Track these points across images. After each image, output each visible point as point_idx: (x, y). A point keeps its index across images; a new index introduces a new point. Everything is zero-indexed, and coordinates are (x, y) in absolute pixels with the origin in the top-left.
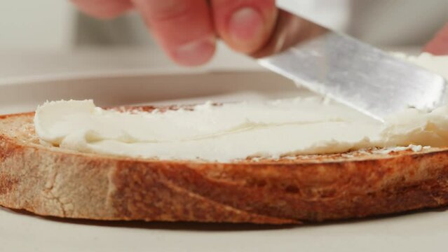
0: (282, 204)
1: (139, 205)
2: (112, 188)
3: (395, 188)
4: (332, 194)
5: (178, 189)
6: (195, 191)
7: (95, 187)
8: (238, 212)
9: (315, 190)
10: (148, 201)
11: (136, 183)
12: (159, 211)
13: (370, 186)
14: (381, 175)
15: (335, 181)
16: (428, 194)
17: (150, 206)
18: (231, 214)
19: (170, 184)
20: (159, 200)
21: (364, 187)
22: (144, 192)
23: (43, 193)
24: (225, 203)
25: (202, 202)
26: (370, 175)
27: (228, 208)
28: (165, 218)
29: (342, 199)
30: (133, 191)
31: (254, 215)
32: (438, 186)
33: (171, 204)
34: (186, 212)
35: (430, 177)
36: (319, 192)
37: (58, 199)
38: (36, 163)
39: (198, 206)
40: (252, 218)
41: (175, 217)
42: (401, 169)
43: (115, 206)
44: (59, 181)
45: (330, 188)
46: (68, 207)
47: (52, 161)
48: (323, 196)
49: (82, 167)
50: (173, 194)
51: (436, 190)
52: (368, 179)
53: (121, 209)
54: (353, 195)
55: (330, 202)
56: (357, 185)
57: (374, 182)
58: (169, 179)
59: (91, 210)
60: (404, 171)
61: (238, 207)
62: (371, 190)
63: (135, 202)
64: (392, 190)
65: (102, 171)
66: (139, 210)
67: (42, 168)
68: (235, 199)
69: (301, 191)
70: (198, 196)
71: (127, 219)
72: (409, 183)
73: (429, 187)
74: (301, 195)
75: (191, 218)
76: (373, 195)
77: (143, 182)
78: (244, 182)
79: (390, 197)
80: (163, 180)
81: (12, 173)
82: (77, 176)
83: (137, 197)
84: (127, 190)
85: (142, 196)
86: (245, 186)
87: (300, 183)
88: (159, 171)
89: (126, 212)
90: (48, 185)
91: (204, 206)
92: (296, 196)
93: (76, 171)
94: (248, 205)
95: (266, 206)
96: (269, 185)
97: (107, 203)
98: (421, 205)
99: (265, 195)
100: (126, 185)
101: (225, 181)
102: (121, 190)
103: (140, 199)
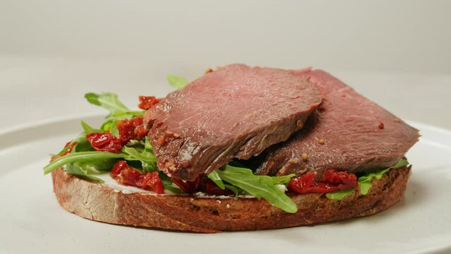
0: (211, 221)
1: (130, 216)
2: (116, 206)
3: (281, 214)
4: (239, 217)
5: (151, 210)
6: (160, 212)
7: (108, 205)
8: (184, 225)
9: (229, 215)
10: (135, 215)
11: (128, 204)
12: (141, 221)
13: (262, 213)
14: (269, 207)
15: (240, 210)
16: (303, 217)
17: (137, 217)
18: (180, 225)
19: (146, 206)
20: (141, 215)
21: (259, 214)
23: (82, 205)
24: (176, 219)
25: (164, 218)
26: (262, 207)
27: (178, 222)
28: (144, 225)
29: (245, 220)
30: (127, 208)
31: (193, 227)
32: (309, 213)
33: (147, 217)
34: (155, 222)
35: (305, 208)
36: (231, 216)
37: (89, 209)
38: (79, 188)
39: (161, 220)
40: (192, 229)
41: (151, 225)
43: (118, 216)
44: (90, 199)
45: (237, 214)
46: (94, 214)
47: (87, 187)
48: (234, 218)
49: (101, 192)
50: (148, 212)
51: (308, 215)
52: (261, 209)
53: (121, 218)
54: (252, 218)
55: (238, 221)
56: (254, 212)
57: (265, 211)
58: (146, 203)
59: (106, 217)
61: (184, 222)
62: (264, 216)
63: (128, 214)
64: (278, 215)
65: (111, 196)
66: (131, 220)
67: (82, 191)
68: (182, 217)
69: (220, 214)
70: (161, 215)
71: (124, 224)
73: (303, 214)
74: (220, 217)
75: (159, 226)
76: (266, 217)
77: (132, 204)
78: (187, 208)
79: (277, 219)
80: (142, 204)
81: (69, 191)
82: (99, 197)
83: (129, 212)
84: (124, 208)
85: (132, 211)
86: (188, 210)
87: (220, 210)
88: (140, 199)
89: (124, 220)
90: (85, 201)
91: (165, 220)
92: (218, 217)
93: (98, 195)
94: (190, 221)
95: (201, 222)
96: (202, 210)
97: (114, 214)
98: (298, 224)
99: (200, 216)
100: (124, 205)
101: (177, 207)
102: (121, 208)
103: (131, 213)
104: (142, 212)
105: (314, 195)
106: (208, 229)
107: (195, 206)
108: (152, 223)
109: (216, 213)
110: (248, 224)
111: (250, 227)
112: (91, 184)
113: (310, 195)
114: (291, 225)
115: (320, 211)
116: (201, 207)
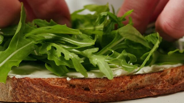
0: (83, 95)
1: (22, 95)
2: (11, 88)
3: (134, 89)
4: (104, 91)
5: (38, 89)
6: (45, 90)
7: (4, 88)
8: (63, 99)
9: (97, 90)
10: (26, 94)
11: (20, 86)
12: (30, 99)
13: (121, 88)
14: (126, 83)
15: (105, 86)
16: (149, 90)
17: (27, 96)
18: (61, 100)
19: (34, 87)
20: (30, 94)
21: (119, 88)
22: (24, 90)
24: (57, 95)
25: (48, 95)
26: (121, 83)
27: (59, 97)
28: (33, 101)
29: (109, 93)
30: (19, 90)
31: (70, 100)
32: (154, 87)
33: (35, 95)
34: (41, 99)
35: (150, 83)
36: (99, 91)
39: (46, 96)
41: (37, 101)
43: (12, 96)
45: (103, 89)
48: (101, 93)
50: (35, 91)
51: (153, 89)
52: (120, 85)
53: (15, 97)
54: (114, 92)
55: (104, 95)
56: (115, 88)
57: (123, 86)
58: (34, 84)
59: (2, 98)
60: (137, 81)
61: (63, 97)
62: (122, 90)
63: (20, 94)
64: (132, 90)
66: (22, 98)
68: (62, 93)
69: (91, 90)
70: (46, 92)
71: (17, 101)
72: (140, 86)
73: (149, 88)
74: (91, 92)
76: (124, 91)
77: (23, 86)
78: (66, 86)
79: (131, 93)
80: (31, 85)
83: (21, 92)
84: (17, 89)
86: (66, 88)
87: (90, 87)
88: (30, 81)
89: (17, 99)
92: (89, 92)
94: (68, 96)
95: (76, 96)
96: (77, 87)
97: (9, 95)
98: (146, 96)
99: (75, 92)
100: (16, 87)
101: (57, 85)
102: (14, 89)
103: (22, 93)
105: (157, 74)
107: (71, 85)
108: (39, 99)
109: (87, 89)
110: (111, 97)
111: (112, 99)
113: (154, 74)
114: (141, 97)
115: (161, 85)
116: (76, 85)
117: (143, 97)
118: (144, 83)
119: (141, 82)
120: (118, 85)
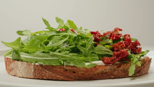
0: (72, 76)
1: (39, 75)
2: (33, 71)
3: (101, 73)
4: (84, 74)
5: (47, 71)
6: (51, 72)
7: (29, 70)
8: (61, 77)
9: (80, 73)
11: (38, 69)
12: (43, 76)
13: (93, 72)
14: (96, 70)
15: (84, 71)
16: (110, 75)
17: (41, 75)
18: (59, 77)
20: (43, 74)
21: (92, 73)
22: (40, 72)
23: (18, 71)
24: (58, 75)
25: (53, 74)
26: (93, 70)
27: (59, 76)
28: (45, 78)
29: (87, 75)
30: (37, 71)
31: (65, 78)
32: (112, 73)
33: (46, 75)
34: (49, 77)
35: (110, 71)
36: (81, 73)
37: (21, 73)
38: (17, 65)
39: (52, 75)
40: (64, 79)
41: (47, 78)
42: (102, 69)
43: (33, 74)
44: (22, 69)
45: (83, 72)
46: (23, 75)
47: (20, 64)
48: (82, 75)
49: (26, 65)
50: (46, 72)
52: (93, 71)
54: (89, 74)
55: (84, 76)
56: (90, 72)
57: (95, 71)
59: (28, 76)
60: (103, 69)
61: (61, 76)
62: (94, 74)
63: (38, 74)
64: (100, 74)
65: (31, 66)
66: (39, 76)
67: (18, 66)
68: (60, 74)
70: (52, 73)
71: (36, 78)
72: (105, 72)
73: (110, 73)
74: (76, 74)
75: (50, 78)
76: (95, 75)
78: (63, 70)
79: (99, 76)
81: (13, 67)
82: (26, 67)
84: (36, 71)
85: (39, 72)
86: (63, 71)
87: (76, 71)
88: (43, 67)
89: (36, 76)
90: (19, 70)
91: (53, 75)
92: (75, 74)
93: (25, 66)
94: (64, 76)
95: (68, 76)
96: (69, 71)
97: (32, 74)
98: (108, 78)
99: (68, 73)
100: (36, 70)
101: (58, 70)
102: (35, 71)
103: (39, 73)
104: (43, 72)
105: (114, 66)
106: (71, 79)
107: (66, 70)
108: (48, 77)
109: (74, 72)
110: (88, 78)
112: (22, 62)
114: (105, 78)
115: (117, 73)
116: (68, 70)
117: (106, 78)
118: (107, 71)
119: (105, 70)
120: (92, 71)
